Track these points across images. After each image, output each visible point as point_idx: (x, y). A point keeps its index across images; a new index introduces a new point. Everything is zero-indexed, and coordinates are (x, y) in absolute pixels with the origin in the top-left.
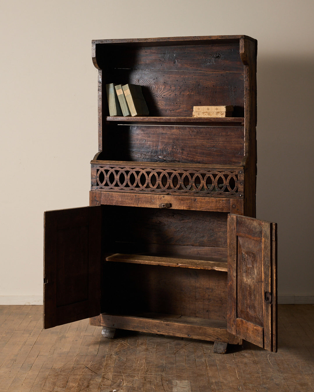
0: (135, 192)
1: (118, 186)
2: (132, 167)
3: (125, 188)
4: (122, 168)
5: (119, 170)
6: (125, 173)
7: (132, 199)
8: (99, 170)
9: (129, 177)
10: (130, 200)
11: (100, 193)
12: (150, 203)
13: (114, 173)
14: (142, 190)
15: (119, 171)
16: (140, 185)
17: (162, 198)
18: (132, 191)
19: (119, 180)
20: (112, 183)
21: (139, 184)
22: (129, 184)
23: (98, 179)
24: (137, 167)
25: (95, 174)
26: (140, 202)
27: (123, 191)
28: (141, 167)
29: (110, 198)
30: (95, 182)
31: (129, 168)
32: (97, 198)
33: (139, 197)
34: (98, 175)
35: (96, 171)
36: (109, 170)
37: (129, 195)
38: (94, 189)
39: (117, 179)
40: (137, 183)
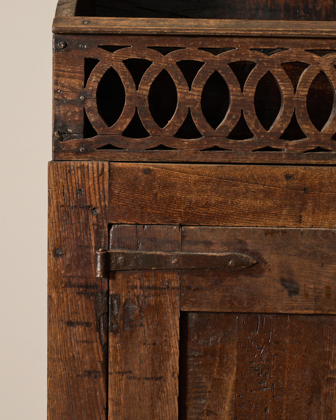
1: (197, 134)
2: (265, 44)
3: (231, 141)
4: (215, 51)
5: (200, 60)
6: (231, 72)
7: (268, 194)
8: (95, 61)
9: (250, 91)
10: (261, 195)
11: (106, 170)
13: (177, 77)
14: (318, 149)
15: (200, 64)
16: (307, 127)
18: (267, 157)
19: (198, 105)
20: (161, 120)
21: (299, 121)
22: (252, 123)
23: (92, 104)
24: (294, 46)
25: (77, 83)
26: (310, 205)
27: (219, 156)
28: (312, 45)
29: (156, 195)
30: (76, 119)
31: (251, 49)
32: (90, 196)
33: (308, 183)
34: (90, 88)
35: (81, 68)
36: (150, 59)
37: (255, 177)
38: (69, 151)
39: (189, 100)
40: (291, 115)
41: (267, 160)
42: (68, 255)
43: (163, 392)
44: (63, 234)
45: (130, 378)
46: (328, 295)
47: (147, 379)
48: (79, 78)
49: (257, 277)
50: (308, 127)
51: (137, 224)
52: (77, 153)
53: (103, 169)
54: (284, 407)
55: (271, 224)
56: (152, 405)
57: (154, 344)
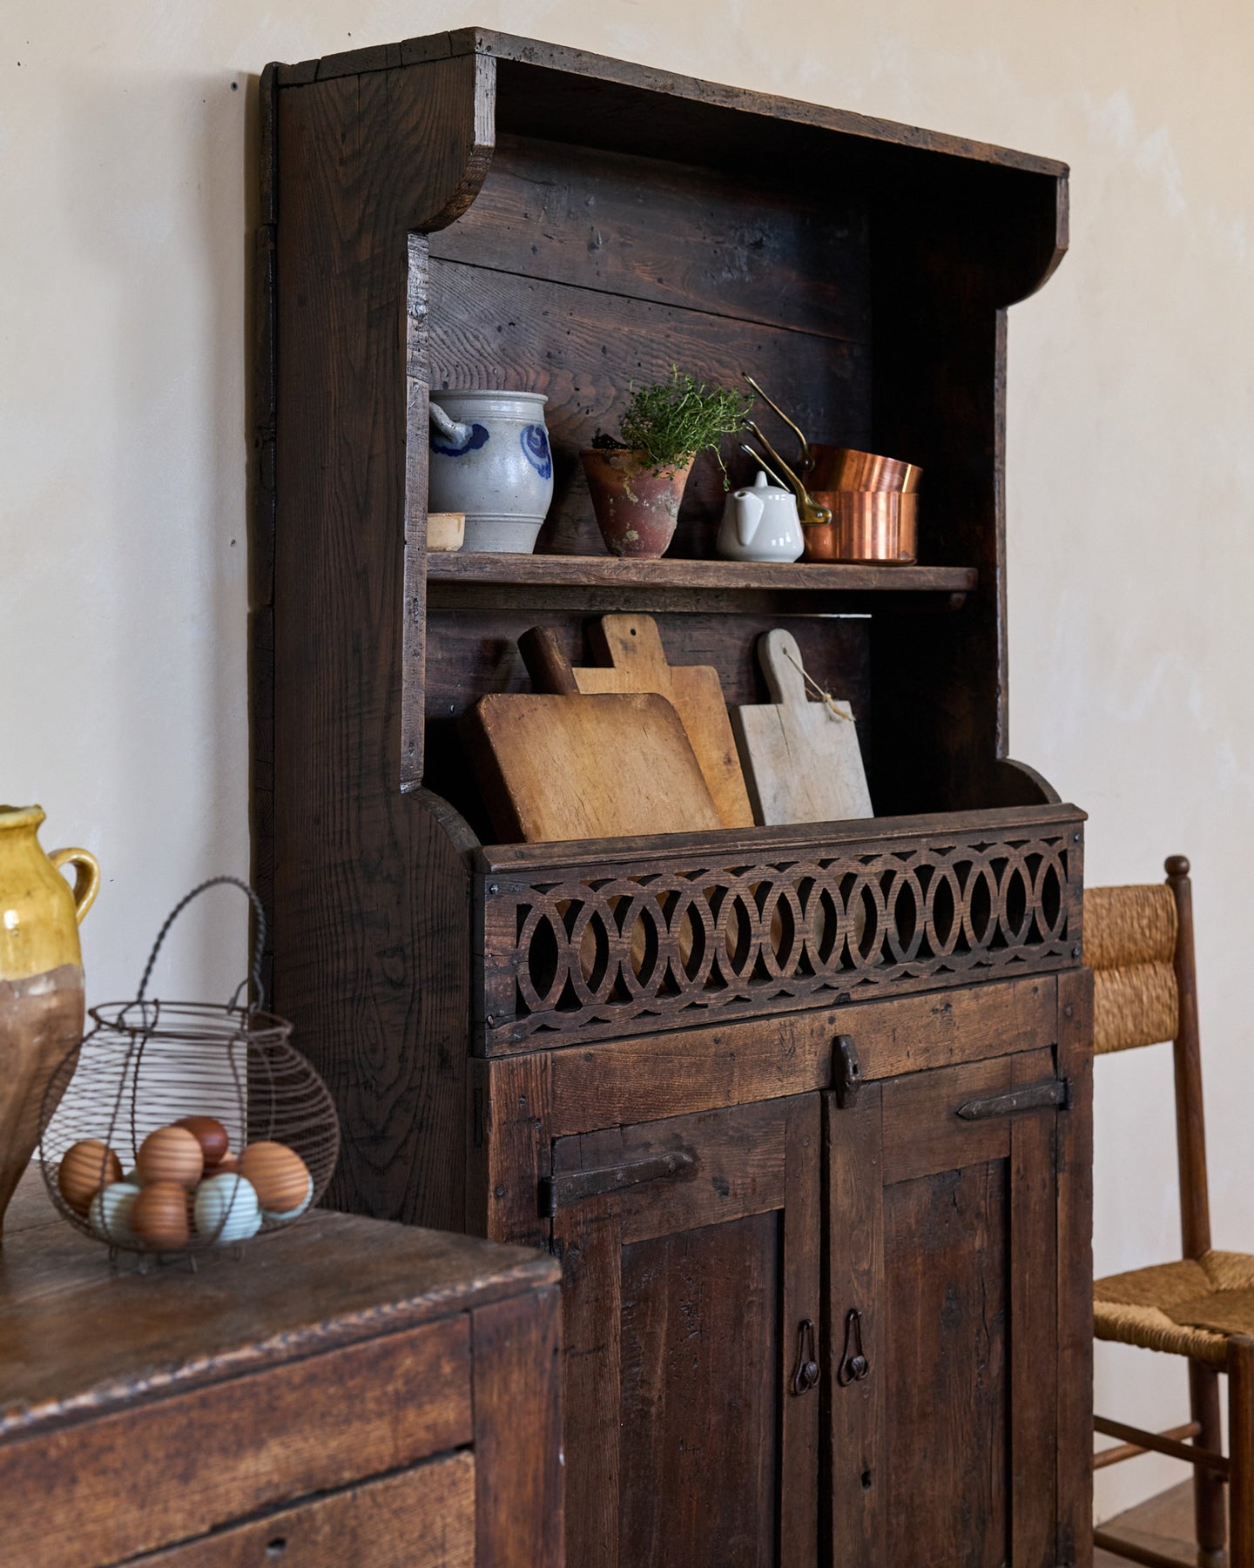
0: (706, 1017)
1: (628, 998)
2: (688, 865)
3: (659, 1002)
4: (643, 881)
5: (629, 894)
6: (659, 907)
7: (699, 1067)
8: (530, 909)
10: (693, 1070)
11: (550, 1061)
12: (779, 1068)
13: (609, 920)
14: (738, 999)
15: (631, 900)
17: (827, 1026)
18: (692, 1018)
20: (594, 984)
21: (720, 966)
22: (679, 974)
23: (524, 969)
24: (713, 865)
25: (511, 942)
26: (736, 1075)
27: (651, 1024)
29: (598, 1087)
30: (509, 994)
31: (676, 874)
32: (533, 1104)
33: (733, 1045)
34: (523, 948)
35: (513, 918)
36: (582, 899)
37: (688, 1046)
38: (502, 1043)
39: (620, 951)
40: (712, 958)
41: (692, 1022)
42: (510, 1195)
43: (605, 1366)
44: (505, 1164)
45: (573, 1356)
46: (754, 1190)
47: (589, 1352)
48: (511, 935)
49: (692, 1181)
50: (727, 971)
51: (580, 1134)
52: (512, 1043)
53: (546, 1063)
54: (711, 1354)
55: (703, 1106)
56: (595, 1389)
57: (597, 1300)
